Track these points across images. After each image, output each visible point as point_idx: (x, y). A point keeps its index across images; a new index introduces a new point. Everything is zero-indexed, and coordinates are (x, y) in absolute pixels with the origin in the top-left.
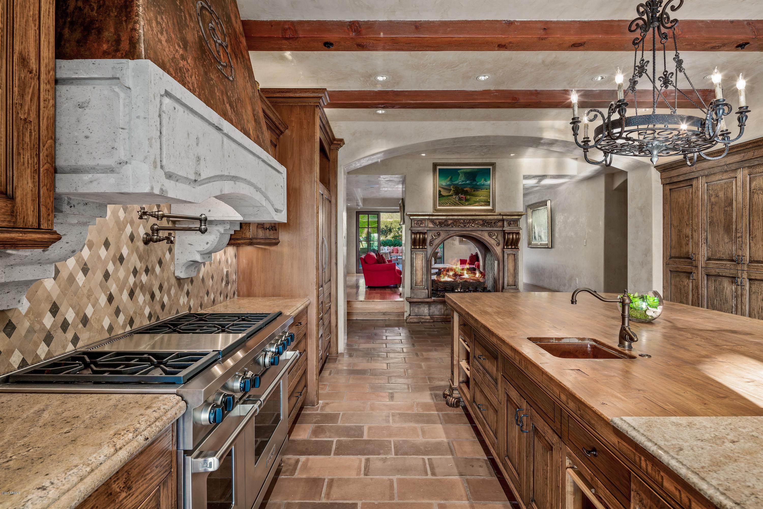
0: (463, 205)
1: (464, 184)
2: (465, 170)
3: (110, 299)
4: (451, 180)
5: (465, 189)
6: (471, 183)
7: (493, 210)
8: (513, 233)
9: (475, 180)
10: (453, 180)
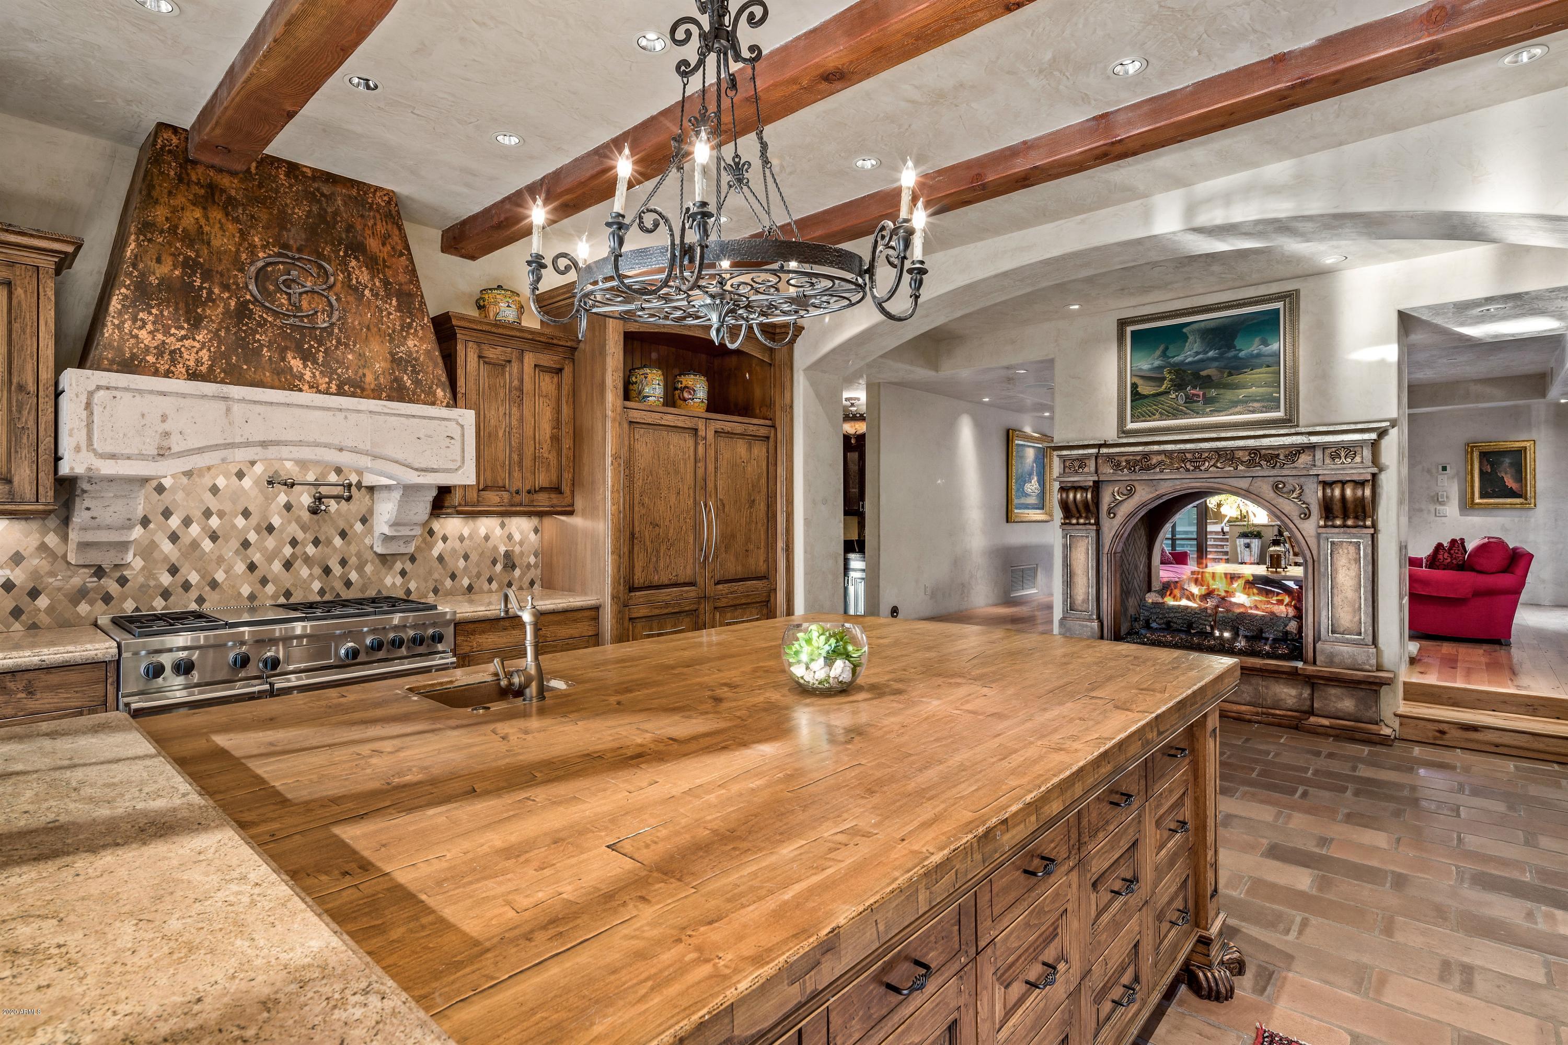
0: (1197, 413)
1: (1202, 361)
2: (1203, 324)
3: (252, 567)
4: (1164, 354)
5: (1203, 373)
6: (1222, 354)
7: (1290, 421)
8: (1343, 483)
9: (1231, 346)
10: (1169, 354)
